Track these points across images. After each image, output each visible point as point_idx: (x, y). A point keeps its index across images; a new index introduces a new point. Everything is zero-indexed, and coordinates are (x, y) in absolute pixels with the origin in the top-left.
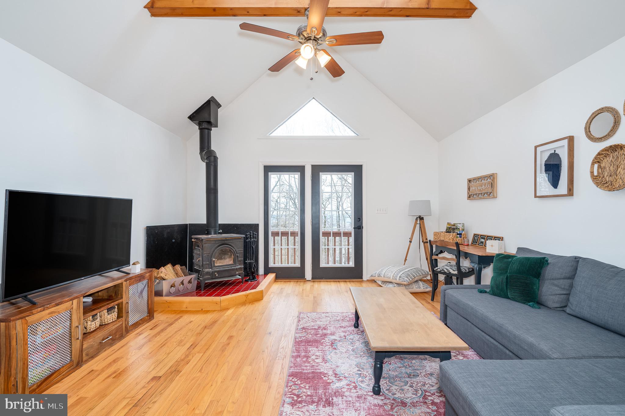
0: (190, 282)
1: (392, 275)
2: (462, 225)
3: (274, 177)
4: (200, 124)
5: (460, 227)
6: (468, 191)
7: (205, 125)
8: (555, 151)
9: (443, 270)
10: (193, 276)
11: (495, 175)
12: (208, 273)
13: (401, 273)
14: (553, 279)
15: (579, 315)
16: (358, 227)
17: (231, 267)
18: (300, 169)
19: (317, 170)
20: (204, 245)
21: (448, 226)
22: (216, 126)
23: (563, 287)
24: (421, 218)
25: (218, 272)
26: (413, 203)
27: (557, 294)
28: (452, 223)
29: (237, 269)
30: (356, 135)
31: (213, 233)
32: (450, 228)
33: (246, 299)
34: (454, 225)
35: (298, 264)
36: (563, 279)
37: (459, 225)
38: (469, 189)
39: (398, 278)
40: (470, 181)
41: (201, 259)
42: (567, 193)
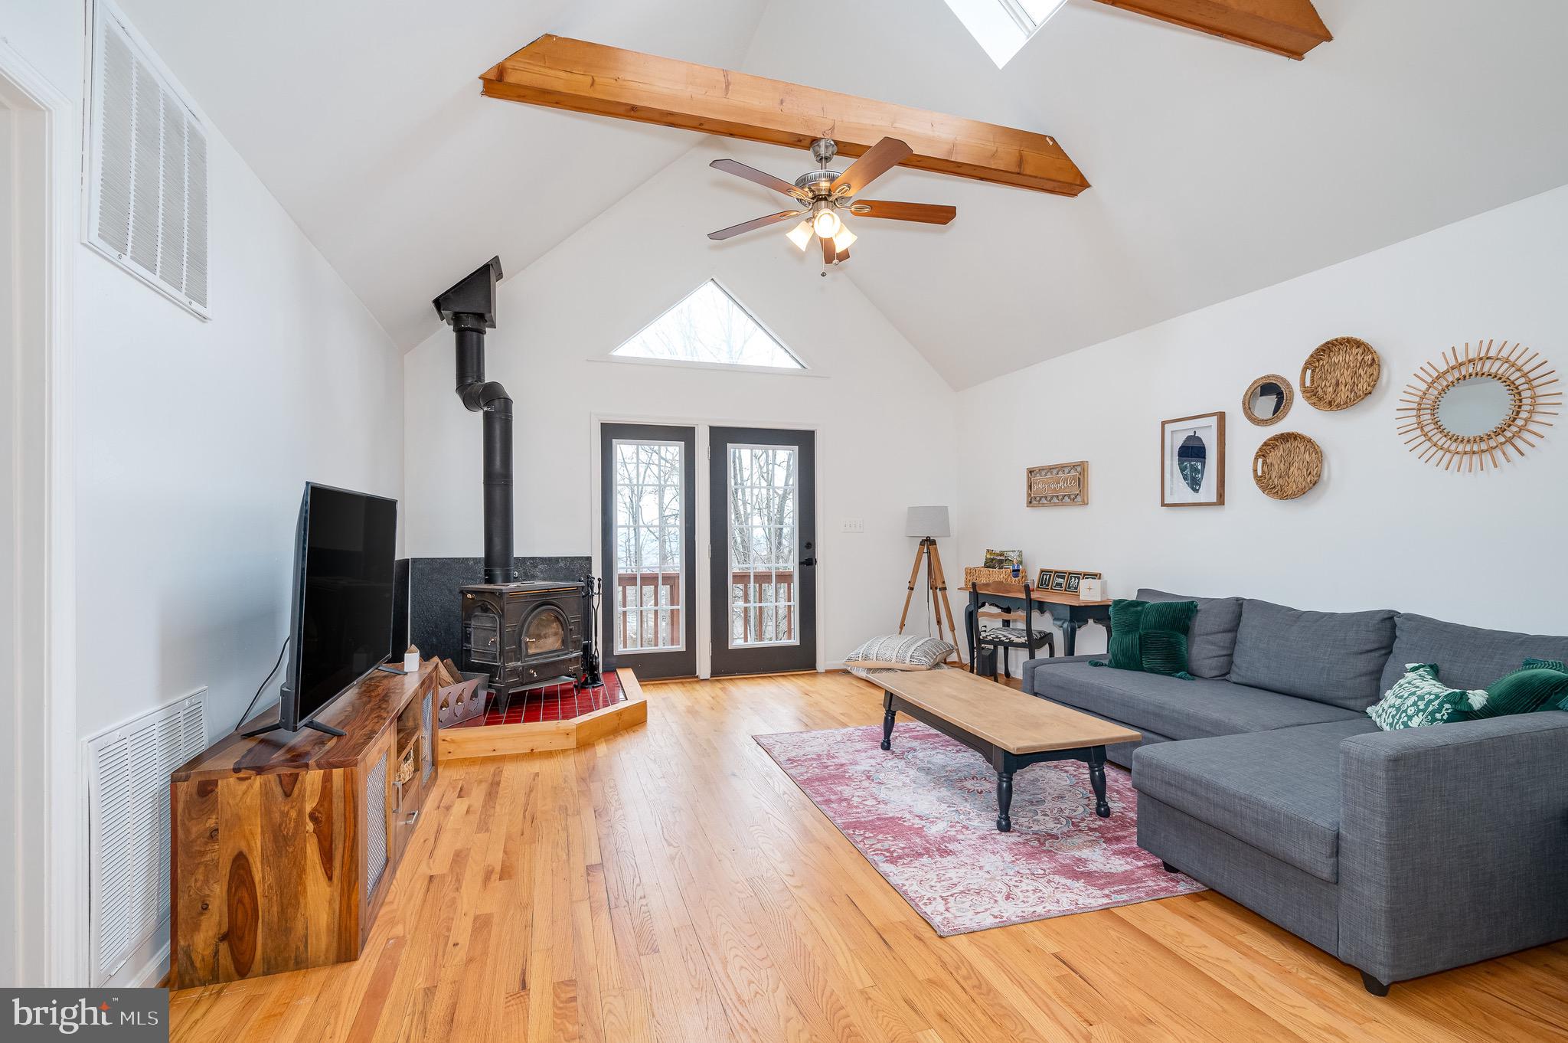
0: (475, 695)
1: (895, 654)
2: (1017, 554)
3: (624, 450)
4: (457, 319)
5: (1014, 556)
6: (1028, 492)
7: (470, 323)
8: (1195, 432)
9: (997, 637)
10: (476, 680)
11: (1086, 464)
12: (514, 672)
13: (914, 648)
14: (1207, 634)
15: (1252, 682)
16: (808, 563)
17: (559, 656)
18: (684, 435)
19: (722, 437)
20: (506, 607)
21: (988, 556)
22: (493, 326)
23: (1222, 644)
24: (929, 543)
25: (535, 667)
26: (915, 512)
27: (1215, 657)
28: (998, 550)
29: (570, 659)
30: (799, 367)
31: (500, 579)
32: (993, 559)
33: (618, 722)
34: (1001, 554)
35: (681, 647)
36: (1221, 632)
37: (1011, 554)
38: (1030, 487)
39: (908, 659)
40: (1031, 472)
41: (498, 639)
42: (1215, 501)
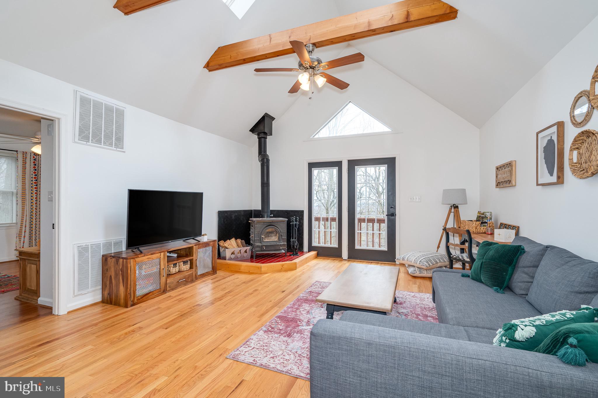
0: (246, 252)
1: (414, 259)
2: (489, 214)
3: (315, 172)
4: (258, 135)
5: (488, 215)
6: (496, 179)
7: (262, 135)
8: (551, 137)
9: (458, 257)
10: (248, 248)
11: (514, 163)
12: (258, 246)
13: (422, 258)
14: (524, 267)
15: (530, 301)
16: (392, 215)
17: (277, 243)
18: (338, 164)
19: (353, 164)
20: (255, 225)
21: (478, 215)
22: (271, 134)
23: (531, 275)
24: (456, 207)
25: (266, 246)
26: (446, 192)
27: (525, 282)
28: (482, 211)
29: (281, 245)
30: (391, 130)
31: (266, 217)
32: (480, 216)
33: (281, 268)
34: (483, 214)
35: (335, 245)
36: (532, 267)
37: (487, 214)
38: (497, 177)
39: (418, 263)
40: (497, 168)
41: (253, 236)
42: (556, 181)
